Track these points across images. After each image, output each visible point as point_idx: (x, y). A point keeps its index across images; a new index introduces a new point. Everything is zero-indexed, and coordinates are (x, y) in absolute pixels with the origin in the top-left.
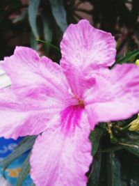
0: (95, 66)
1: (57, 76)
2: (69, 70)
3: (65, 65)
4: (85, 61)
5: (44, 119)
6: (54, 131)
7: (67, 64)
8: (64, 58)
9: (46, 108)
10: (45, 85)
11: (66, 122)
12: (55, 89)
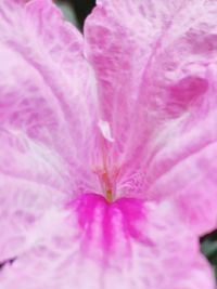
0: (200, 40)
1: (70, 71)
2: (115, 49)
3: (103, 32)
4: (168, 25)
5: (19, 213)
6: (52, 256)
7: (112, 29)
8: (103, 12)
9: (26, 175)
10: (34, 89)
11: (97, 229)
12: (60, 114)
